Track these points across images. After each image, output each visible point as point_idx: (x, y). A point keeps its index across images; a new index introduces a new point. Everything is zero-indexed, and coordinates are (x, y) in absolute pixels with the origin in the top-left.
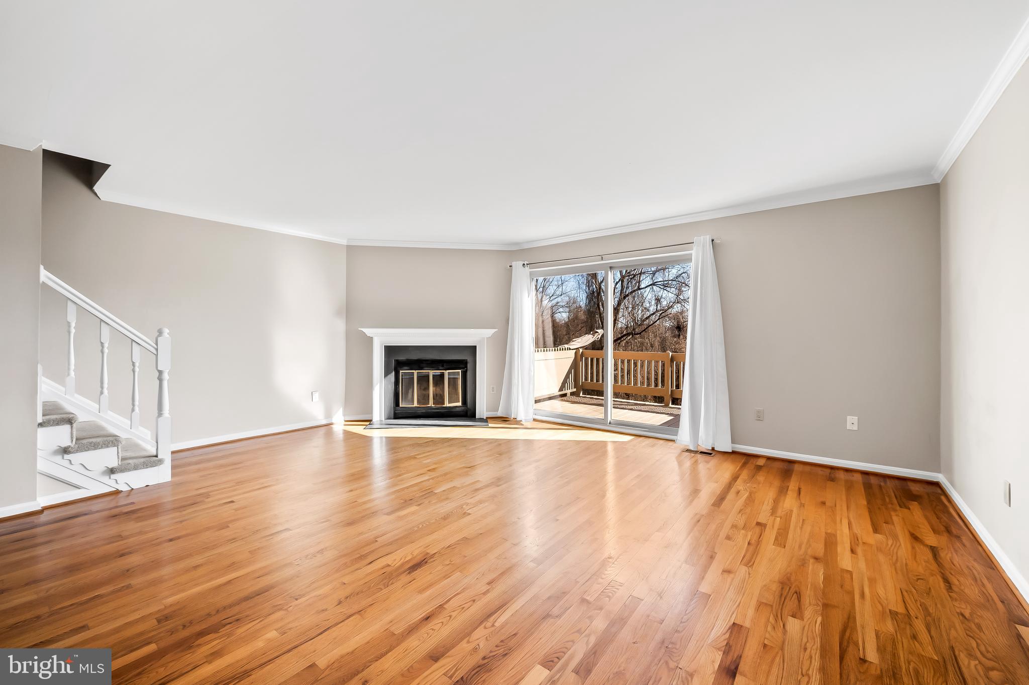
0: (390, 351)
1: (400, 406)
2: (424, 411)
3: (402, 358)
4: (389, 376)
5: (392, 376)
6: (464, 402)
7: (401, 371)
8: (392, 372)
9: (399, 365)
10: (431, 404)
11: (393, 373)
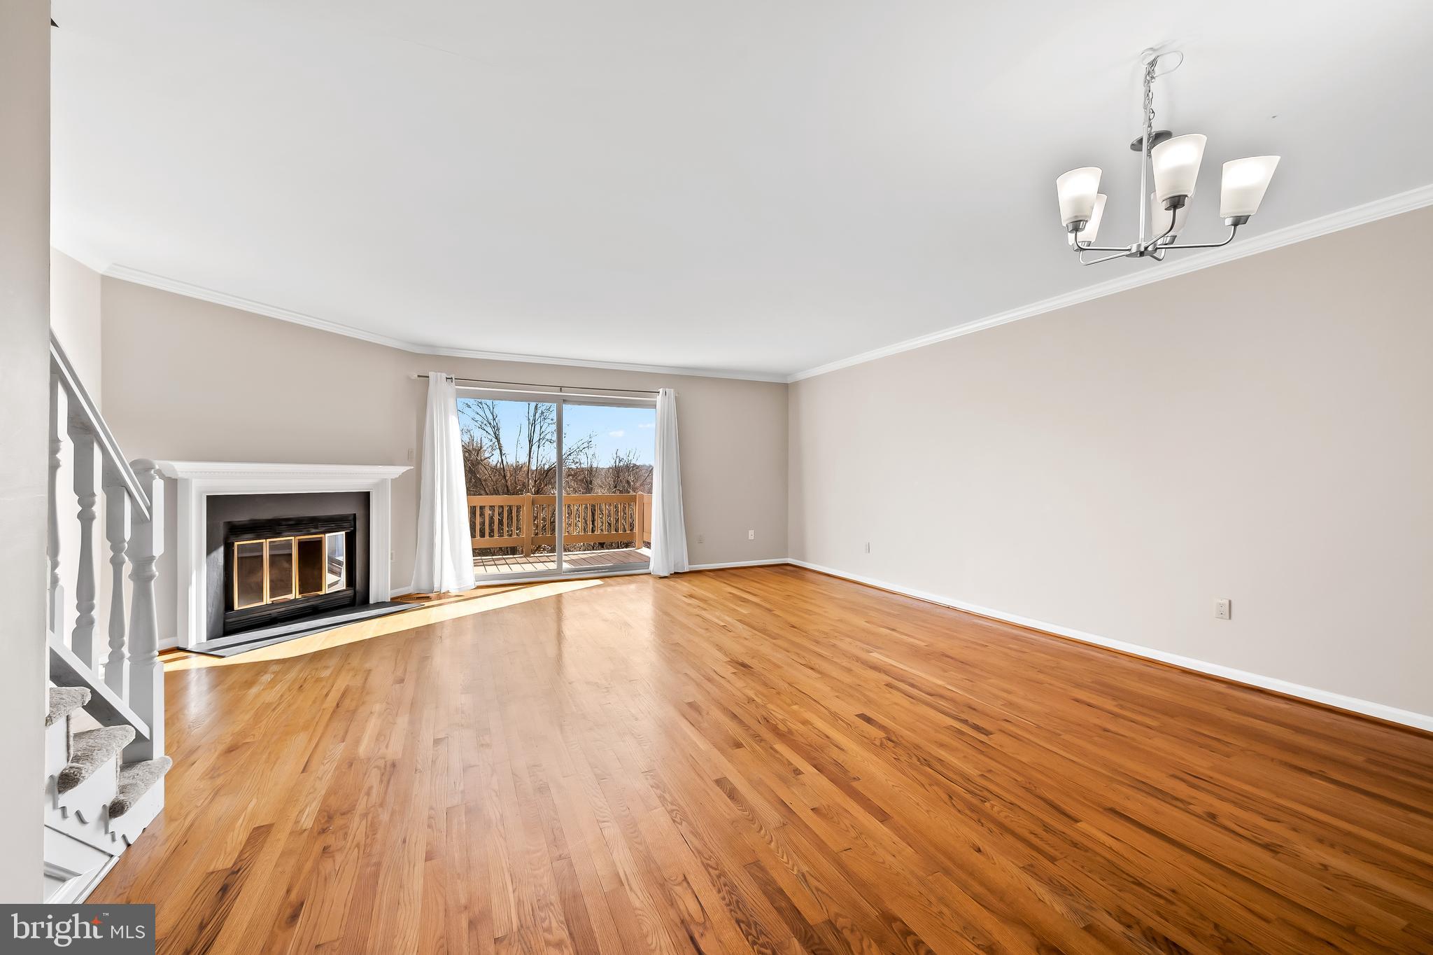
0: (216, 504)
1: (236, 607)
2: (283, 609)
3: (242, 517)
4: (214, 554)
5: (220, 553)
6: (351, 581)
7: (236, 544)
8: (221, 546)
9: (236, 530)
10: (295, 594)
11: (221, 550)
